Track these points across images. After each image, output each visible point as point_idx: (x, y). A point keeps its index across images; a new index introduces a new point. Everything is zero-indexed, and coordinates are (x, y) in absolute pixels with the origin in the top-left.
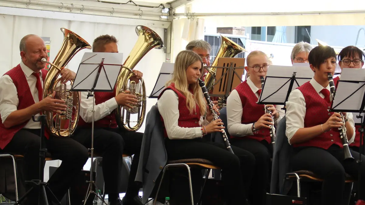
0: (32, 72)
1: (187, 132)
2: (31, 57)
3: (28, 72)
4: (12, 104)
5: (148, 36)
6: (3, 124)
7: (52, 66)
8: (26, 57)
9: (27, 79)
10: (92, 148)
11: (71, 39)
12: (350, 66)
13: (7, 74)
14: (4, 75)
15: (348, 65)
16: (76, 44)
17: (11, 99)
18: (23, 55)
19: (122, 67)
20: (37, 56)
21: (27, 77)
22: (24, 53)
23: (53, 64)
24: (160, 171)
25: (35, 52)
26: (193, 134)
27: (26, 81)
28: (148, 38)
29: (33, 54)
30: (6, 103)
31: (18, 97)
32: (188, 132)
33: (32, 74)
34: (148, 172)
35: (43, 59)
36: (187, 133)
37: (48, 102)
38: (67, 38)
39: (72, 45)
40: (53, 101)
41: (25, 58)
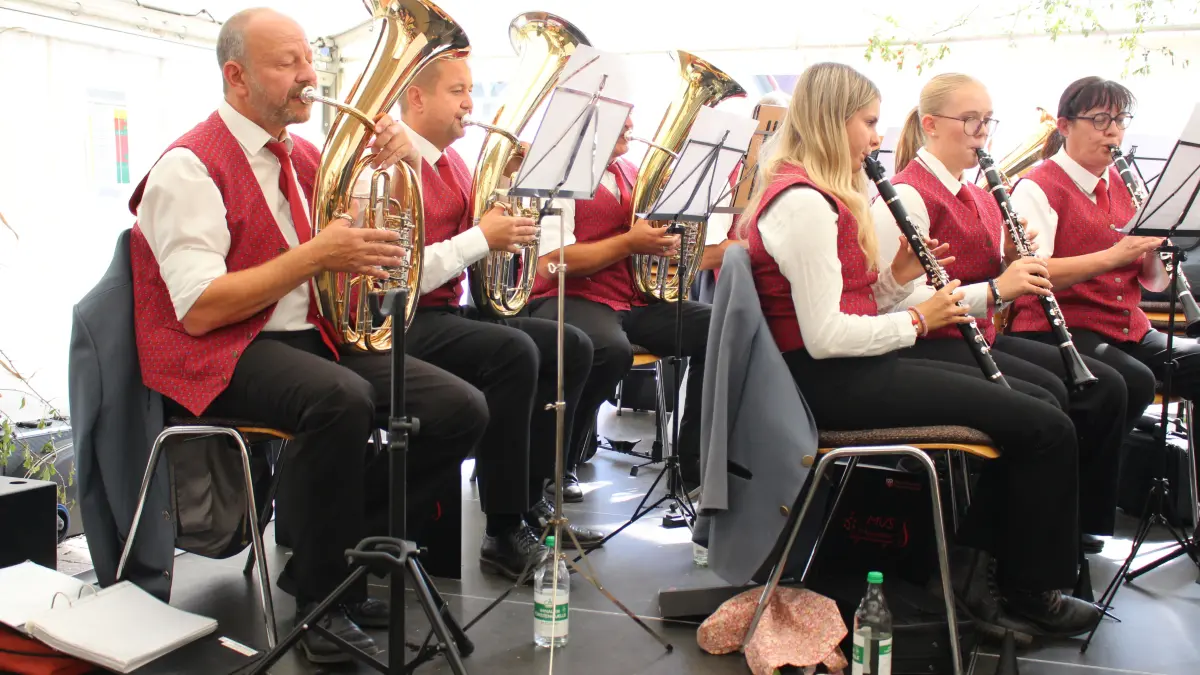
0: (265, 137)
1: (876, 331)
2: (267, 80)
3: (251, 138)
4: (209, 250)
5: (557, 37)
6: (180, 324)
7: (346, 116)
8: (243, 83)
9: (250, 161)
10: (561, 404)
11: (408, 17)
12: (1108, 132)
13: (184, 143)
14: (170, 149)
15: (1102, 128)
16: (425, 34)
17: (208, 234)
18: (234, 75)
19: (491, 131)
20: (288, 77)
21: (250, 154)
22: (239, 67)
23: (346, 106)
24: (805, 473)
25: (279, 64)
26: (891, 337)
27: (247, 169)
28: (556, 43)
29: (274, 73)
30: (187, 248)
31: (230, 226)
32: (880, 333)
33: (266, 146)
34: (747, 475)
35: (305, 89)
36: (876, 335)
37: (340, 241)
38: (392, 12)
39: (414, 35)
40: (358, 237)
41: (240, 85)
